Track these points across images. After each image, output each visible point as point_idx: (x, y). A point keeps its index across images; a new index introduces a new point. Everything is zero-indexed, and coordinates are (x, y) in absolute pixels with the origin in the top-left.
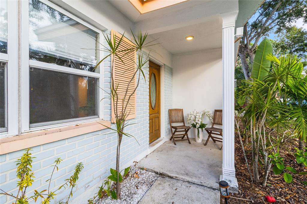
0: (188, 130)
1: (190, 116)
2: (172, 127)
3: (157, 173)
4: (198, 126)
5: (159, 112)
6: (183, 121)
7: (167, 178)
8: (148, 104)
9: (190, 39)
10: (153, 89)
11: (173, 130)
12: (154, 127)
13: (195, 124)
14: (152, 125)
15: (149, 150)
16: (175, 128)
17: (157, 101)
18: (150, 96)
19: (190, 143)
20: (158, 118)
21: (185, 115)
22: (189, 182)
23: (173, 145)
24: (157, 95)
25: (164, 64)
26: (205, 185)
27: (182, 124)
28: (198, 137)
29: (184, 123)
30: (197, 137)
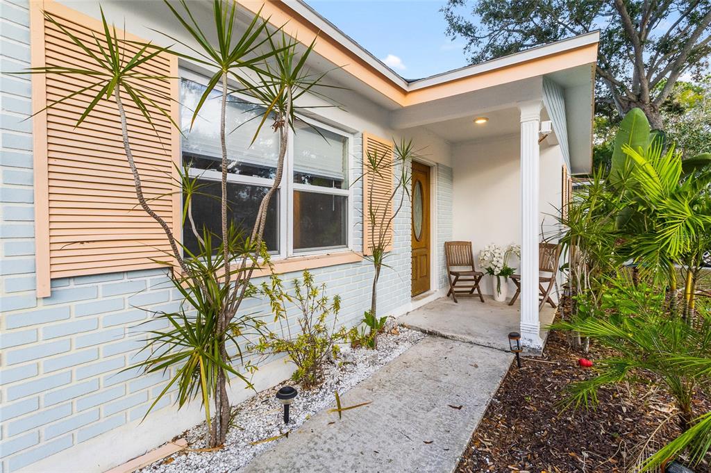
0: (480, 277)
1: (483, 254)
2: (451, 273)
3: (424, 332)
4: (497, 271)
5: (427, 247)
6: (471, 264)
7: (440, 338)
8: (410, 232)
9: (481, 122)
10: (418, 207)
11: (453, 277)
12: (419, 271)
13: (493, 267)
14: (417, 266)
15: (412, 306)
16: (457, 274)
17: (425, 227)
18: (412, 219)
19: (483, 301)
20: (427, 256)
21: (475, 252)
22: (471, 343)
23: (452, 302)
24: (425, 217)
25: (437, 164)
26: (494, 346)
27: (469, 269)
28: (499, 291)
29: (473, 268)
30: (496, 292)
